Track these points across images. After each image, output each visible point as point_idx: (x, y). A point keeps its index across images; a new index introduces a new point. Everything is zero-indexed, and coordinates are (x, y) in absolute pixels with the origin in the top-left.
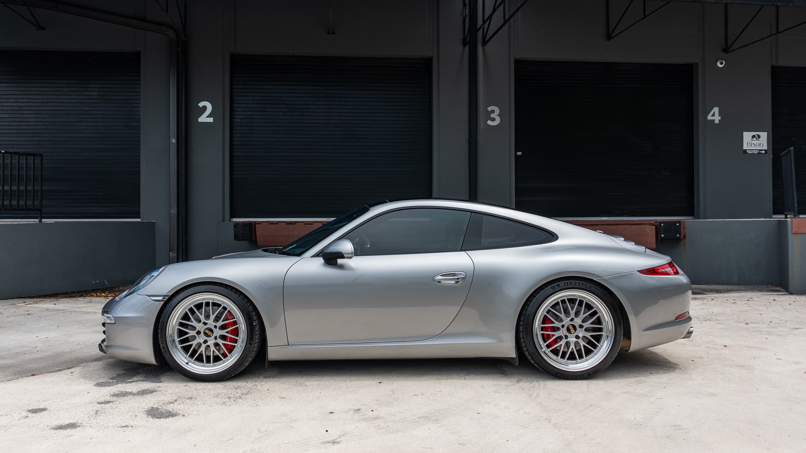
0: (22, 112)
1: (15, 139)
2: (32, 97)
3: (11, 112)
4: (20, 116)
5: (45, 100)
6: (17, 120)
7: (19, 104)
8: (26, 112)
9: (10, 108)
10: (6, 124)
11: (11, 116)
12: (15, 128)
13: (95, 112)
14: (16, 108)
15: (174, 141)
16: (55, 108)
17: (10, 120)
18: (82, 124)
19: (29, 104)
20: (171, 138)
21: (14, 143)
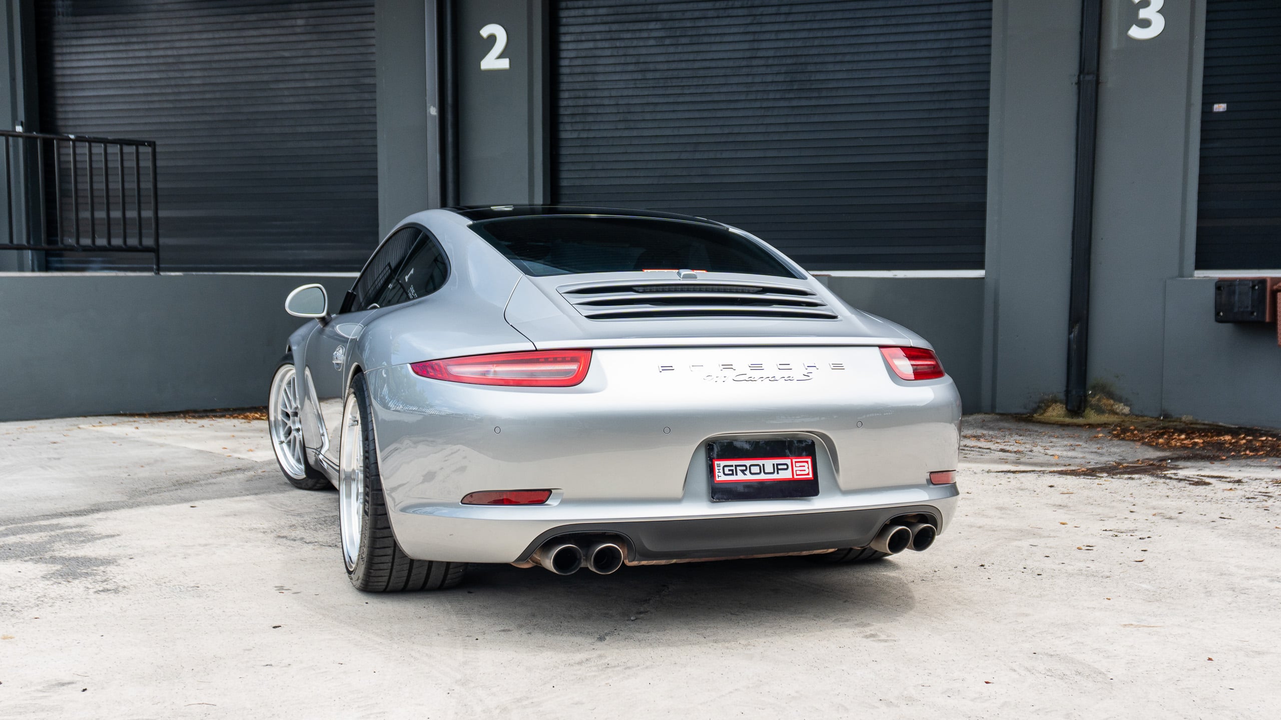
0: (182, 67)
1: (172, 120)
2: (196, 36)
3: (163, 68)
4: (178, 75)
5: (217, 42)
6: (173, 82)
7: (175, 52)
8: (188, 67)
9: (161, 60)
10: (157, 91)
11: (164, 75)
12: (171, 98)
13: (301, 61)
14: (170, 60)
15: (433, 111)
16: (233, 56)
17: (163, 83)
18: (282, 85)
19: (192, 51)
20: (428, 105)
21: (172, 127)
